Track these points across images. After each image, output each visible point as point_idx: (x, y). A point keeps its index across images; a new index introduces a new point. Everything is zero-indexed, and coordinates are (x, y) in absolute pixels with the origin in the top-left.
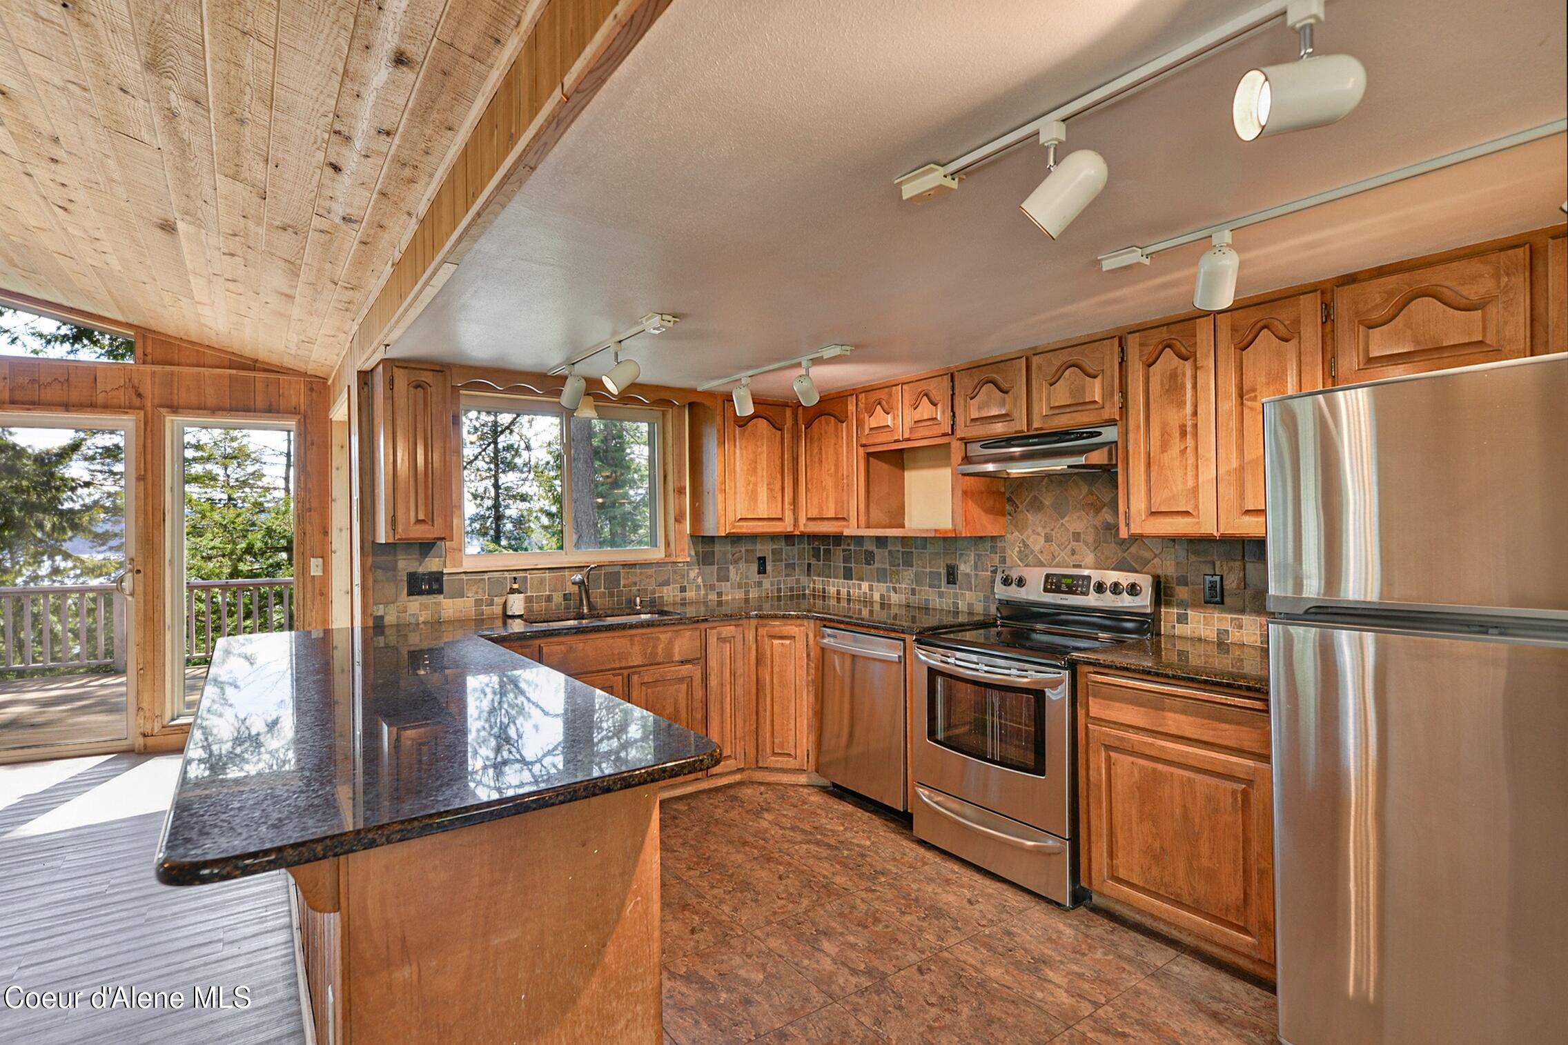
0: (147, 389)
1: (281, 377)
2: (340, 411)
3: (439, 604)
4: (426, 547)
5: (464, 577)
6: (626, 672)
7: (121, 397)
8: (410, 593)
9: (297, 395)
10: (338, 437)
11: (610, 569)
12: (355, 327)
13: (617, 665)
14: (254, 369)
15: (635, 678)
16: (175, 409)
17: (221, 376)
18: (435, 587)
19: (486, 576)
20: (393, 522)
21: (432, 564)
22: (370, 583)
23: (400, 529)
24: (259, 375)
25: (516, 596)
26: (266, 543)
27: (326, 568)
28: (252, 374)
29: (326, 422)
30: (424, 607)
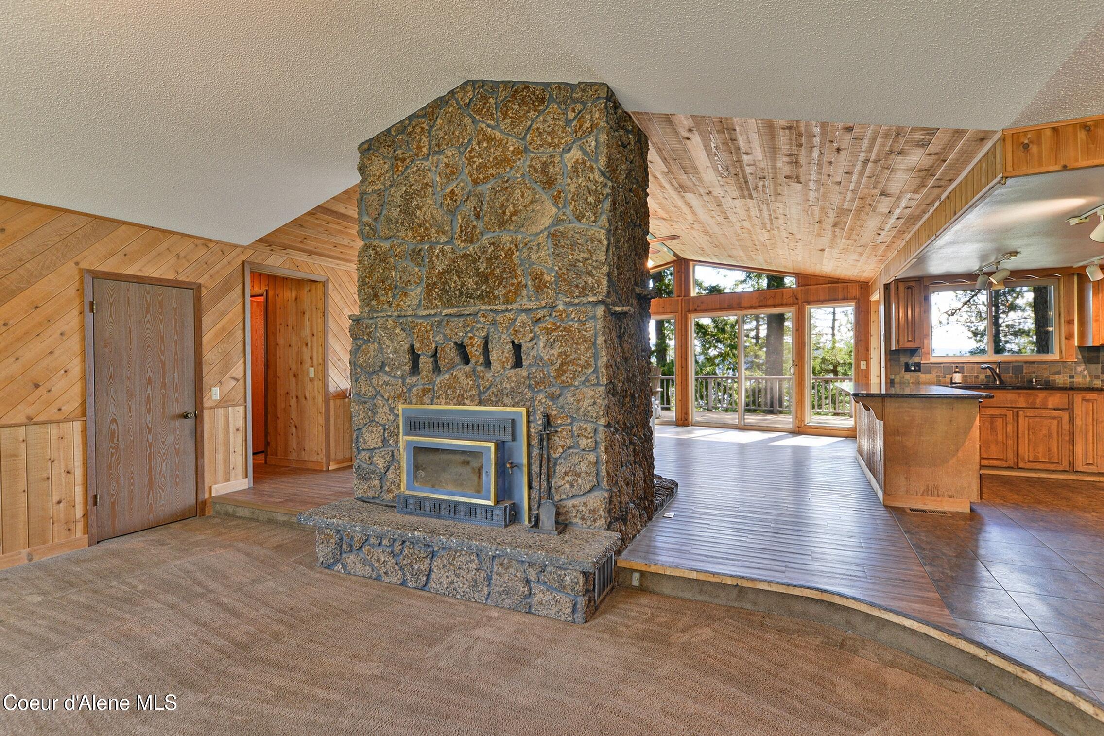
0: (799, 296)
1: (849, 284)
2: (875, 297)
3: (919, 376)
4: (913, 352)
5: (931, 365)
6: (1015, 410)
7: (791, 300)
8: (906, 371)
9: (855, 291)
10: (873, 308)
11: (1014, 364)
12: (883, 267)
13: (1009, 405)
14: (837, 282)
15: (1021, 413)
16: (809, 303)
17: (825, 287)
18: (917, 368)
19: (942, 365)
20: (898, 341)
21: (916, 359)
22: (889, 366)
23: (901, 344)
24: (839, 285)
25: (957, 374)
26: (821, 367)
27: (868, 365)
28: (837, 285)
29: (868, 302)
30: (911, 377)
